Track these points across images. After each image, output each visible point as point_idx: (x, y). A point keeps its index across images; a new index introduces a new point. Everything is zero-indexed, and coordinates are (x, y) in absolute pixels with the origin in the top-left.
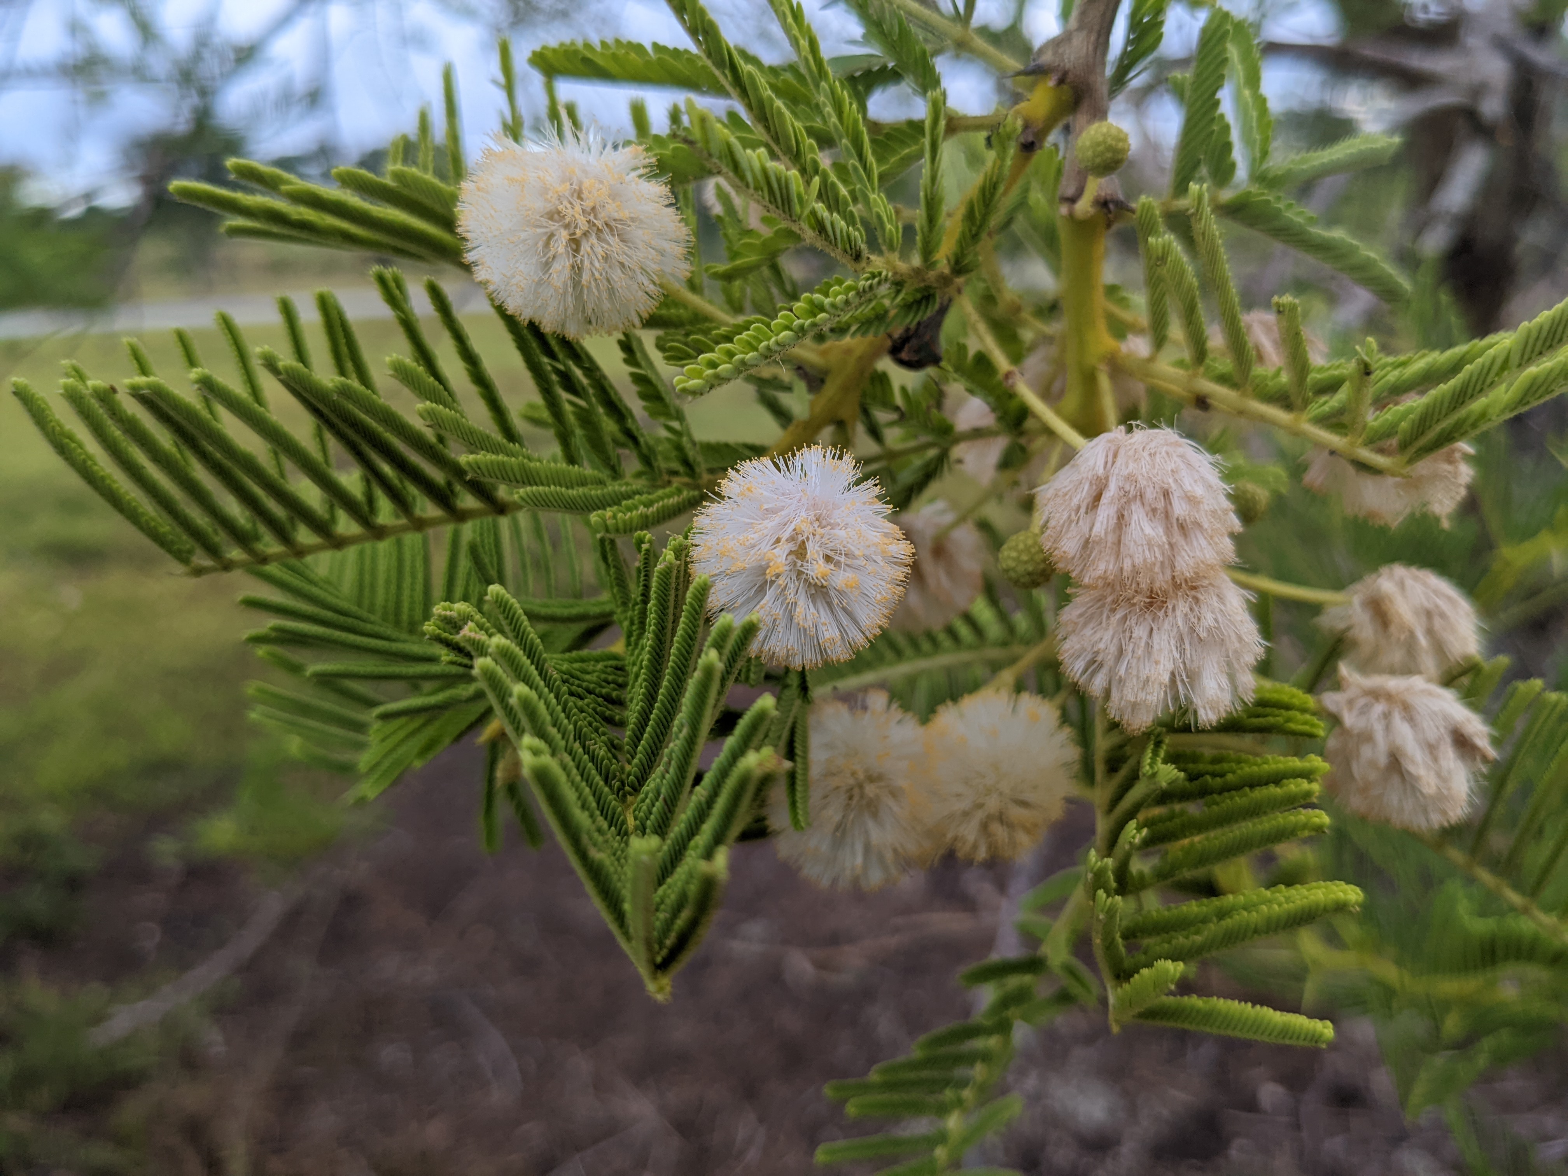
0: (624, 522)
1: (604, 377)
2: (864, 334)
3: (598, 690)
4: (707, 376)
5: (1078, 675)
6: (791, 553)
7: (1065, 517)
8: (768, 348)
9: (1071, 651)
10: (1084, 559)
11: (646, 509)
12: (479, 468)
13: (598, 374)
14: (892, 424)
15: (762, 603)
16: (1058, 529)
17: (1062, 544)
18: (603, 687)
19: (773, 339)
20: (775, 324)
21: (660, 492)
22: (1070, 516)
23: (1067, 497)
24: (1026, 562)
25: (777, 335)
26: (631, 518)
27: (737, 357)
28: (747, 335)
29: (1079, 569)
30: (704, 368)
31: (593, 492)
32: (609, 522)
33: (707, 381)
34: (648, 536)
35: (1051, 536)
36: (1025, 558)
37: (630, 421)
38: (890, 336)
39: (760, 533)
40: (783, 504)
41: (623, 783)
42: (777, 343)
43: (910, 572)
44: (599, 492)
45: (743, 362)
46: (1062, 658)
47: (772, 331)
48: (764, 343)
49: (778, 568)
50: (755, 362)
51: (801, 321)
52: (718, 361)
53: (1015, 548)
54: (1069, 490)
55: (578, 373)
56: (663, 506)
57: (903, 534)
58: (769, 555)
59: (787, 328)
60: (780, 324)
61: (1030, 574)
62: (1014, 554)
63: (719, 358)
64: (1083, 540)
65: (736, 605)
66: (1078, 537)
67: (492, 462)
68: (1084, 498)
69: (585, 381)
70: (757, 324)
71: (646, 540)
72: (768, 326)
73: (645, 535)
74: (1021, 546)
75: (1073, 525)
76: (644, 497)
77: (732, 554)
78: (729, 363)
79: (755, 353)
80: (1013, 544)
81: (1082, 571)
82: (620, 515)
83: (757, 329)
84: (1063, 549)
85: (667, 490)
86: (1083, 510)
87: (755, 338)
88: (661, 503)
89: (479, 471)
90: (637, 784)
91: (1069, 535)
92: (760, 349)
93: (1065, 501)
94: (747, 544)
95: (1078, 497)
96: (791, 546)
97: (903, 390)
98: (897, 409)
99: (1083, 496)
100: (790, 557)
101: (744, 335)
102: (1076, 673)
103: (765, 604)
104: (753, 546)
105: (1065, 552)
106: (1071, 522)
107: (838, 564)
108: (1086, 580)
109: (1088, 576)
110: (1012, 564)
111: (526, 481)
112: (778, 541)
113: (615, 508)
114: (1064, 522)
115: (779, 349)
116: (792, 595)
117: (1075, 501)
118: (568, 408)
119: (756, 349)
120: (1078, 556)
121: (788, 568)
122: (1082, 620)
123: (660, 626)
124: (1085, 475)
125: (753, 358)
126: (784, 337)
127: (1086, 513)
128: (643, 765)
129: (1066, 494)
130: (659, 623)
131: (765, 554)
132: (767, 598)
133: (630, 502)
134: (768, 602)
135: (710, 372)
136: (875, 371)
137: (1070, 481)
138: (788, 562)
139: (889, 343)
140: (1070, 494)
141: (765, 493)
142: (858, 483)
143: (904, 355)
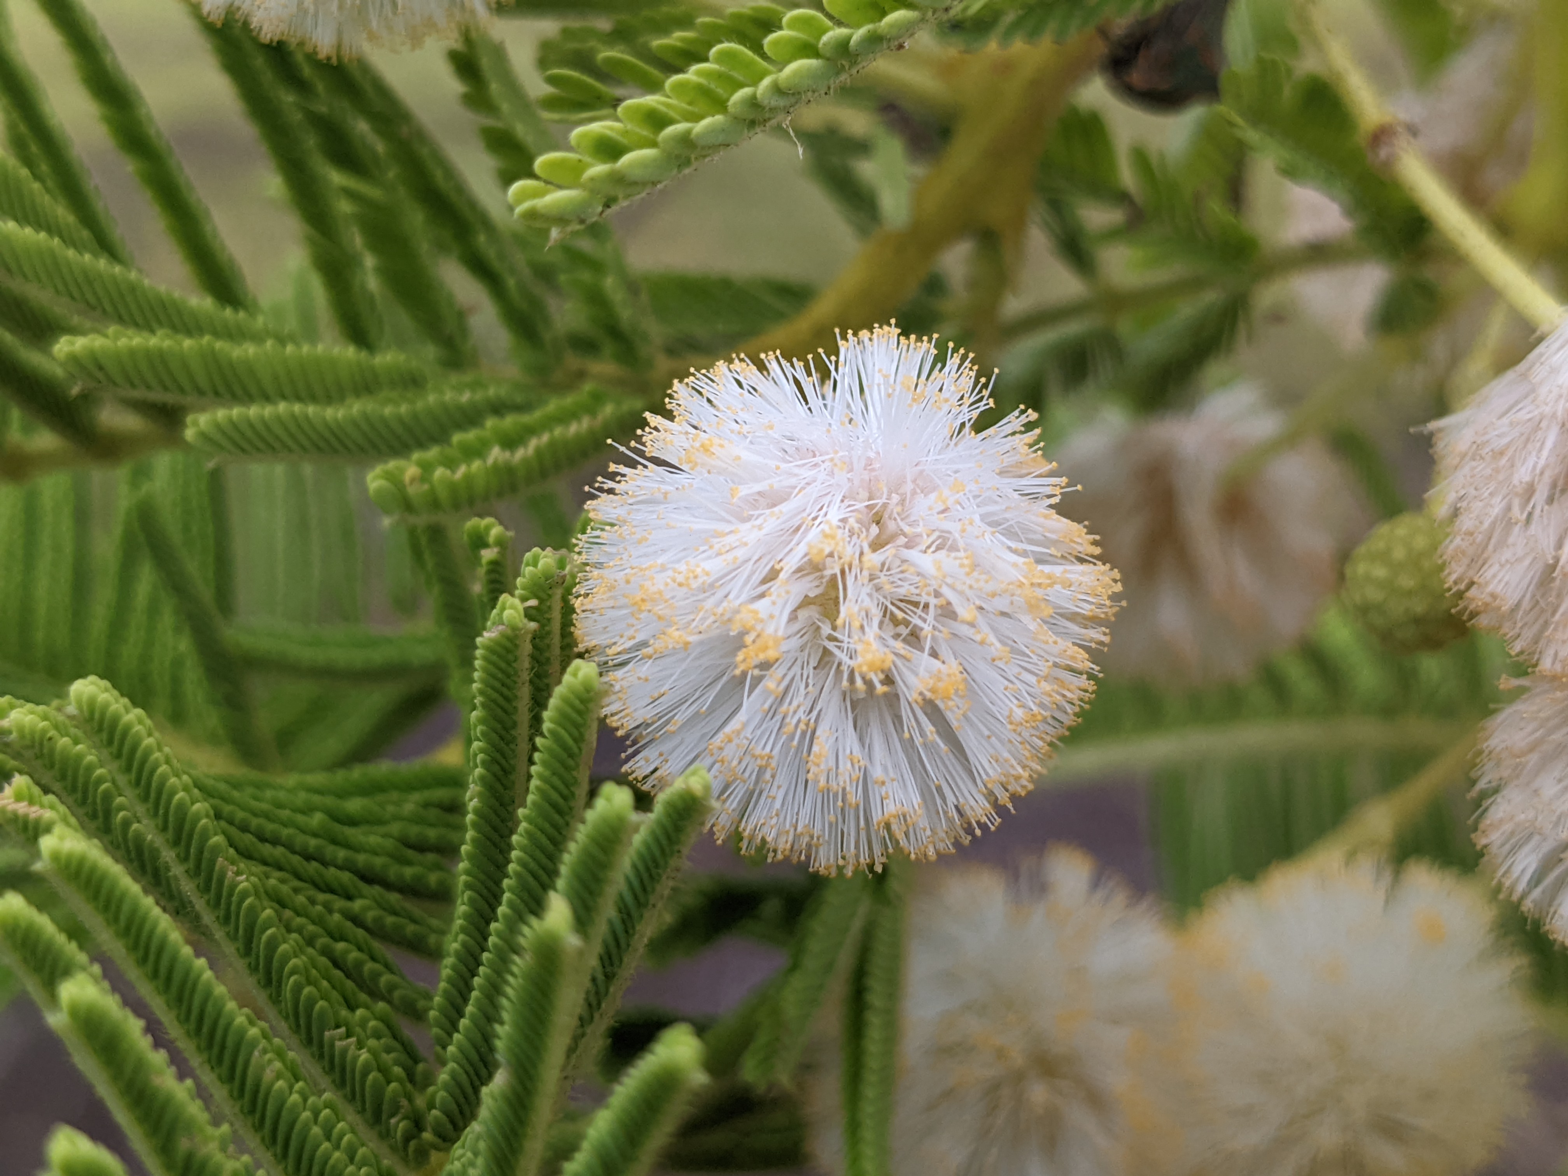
0: (453, 488)
1: (421, 135)
2: (1033, 34)
3: (394, 871)
4: (592, 179)
5: (1521, 887)
6: (806, 602)
7: (1496, 510)
8: (753, 103)
9: (1507, 827)
10: (1543, 611)
11: (507, 454)
12: (101, 368)
13: (405, 130)
14: (1113, 234)
15: (728, 729)
16: (1479, 538)
17: (1489, 574)
18: (409, 863)
19: (766, 82)
20: (776, 43)
21: (553, 405)
22: (1509, 508)
23: (1504, 461)
24: (1410, 593)
25: (781, 65)
26: (468, 479)
27: (670, 130)
28: (699, 73)
29: (1528, 634)
30: (587, 159)
31: (388, 411)
32: (412, 490)
33: (594, 192)
34: (496, 531)
35: (1463, 553)
36: (1407, 582)
37: (481, 238)
38: (1103, 32)
39: (730, 557)
40: (793, 481)
41: (418, 1124)
42: (777, 90)
43: (1106, 639)
44: (404, 409)
45: (686, 140)
46: (1484, 841)
47: (764, 56)
48: (746, 91)
49: (765, 648)
50: (721, 139)
51: (843, 31)
52: (624, 141)
53: (1384, 557)
54: (1508, 446)
55: (362, 127)
56: (552, 444)
57: (1095, 543)
58: (745, 617)
59: (808, 49)
60: (790, 41)
61: (1418, 621)
62: (1380, 572)
63: (625, 133)
64: (1539, 566)
65: (670, 728)
66: (1527, 562)
67: (132, 353)
68: (1546, 466)
69: (380, 147)
70: (725, 45)
71: (491, 539)
72: (758, 48)
73: (488, 528)
74: (1399, 554)
75: (1516, 529)
76: (509, 421)
77: (659, 609)
78: (654, 144)
79: (719, 118)
80: (1381, 545)
81: (1536, 640)
82: (440, 473)
83: (727, 57)
84: (1490, 588)
85: (569, 400)
86: (1540, 496)
87: (719, 76)
88: (545, 438)
89: (100, 375)
90: (449, 1126)
91: (1507, 554)
92: (731, 109)
93: (1497, 471)
94: (695, 585)
95: (1530, 463)
96: (808, 587)
97: (1141, 158)
98: (1122, 198)
99: (1542, 462)
100: (803, 614)
101: (693, 74)
102: (1518, 879)
103: (738, 733)
104: (709, 588)
105: (1494, 596)
106: (1510, 524)
107: (914, 638)
108: (1546, 664)
109: (1551, 652)
110: (1374, 595)
111: (221, 389)
112: (772, 575)
113: (433, 453)
114: (1493, 524)
115: (782, 102)
116: (801, 714)
117: (1523, 474)
118: (344, 207)
119: (720, 105)
120: (1526, 604)
121: (795, 642)
122: (1533, 758)
123: (496, 768)
124: (1547, 410)
125: (711, 131)
126: (795, 73)
127: (1550, 500)
128: (459, 1085)
129: (1502, 453)
130: (494, 761)
131: (737, 611)
132: (741, 716)
133: (470, 436)
134: (745, 725)
135: (598, 169)
136: (1074, 112)
137: (1511, 424)
138: (796, 626)
139: (1101, 49)
140: (1510, 453)
141: (745, 455)
142: (983, 423)
143: (1137, 77)
